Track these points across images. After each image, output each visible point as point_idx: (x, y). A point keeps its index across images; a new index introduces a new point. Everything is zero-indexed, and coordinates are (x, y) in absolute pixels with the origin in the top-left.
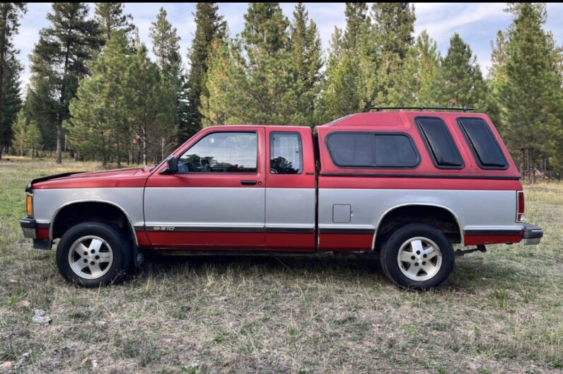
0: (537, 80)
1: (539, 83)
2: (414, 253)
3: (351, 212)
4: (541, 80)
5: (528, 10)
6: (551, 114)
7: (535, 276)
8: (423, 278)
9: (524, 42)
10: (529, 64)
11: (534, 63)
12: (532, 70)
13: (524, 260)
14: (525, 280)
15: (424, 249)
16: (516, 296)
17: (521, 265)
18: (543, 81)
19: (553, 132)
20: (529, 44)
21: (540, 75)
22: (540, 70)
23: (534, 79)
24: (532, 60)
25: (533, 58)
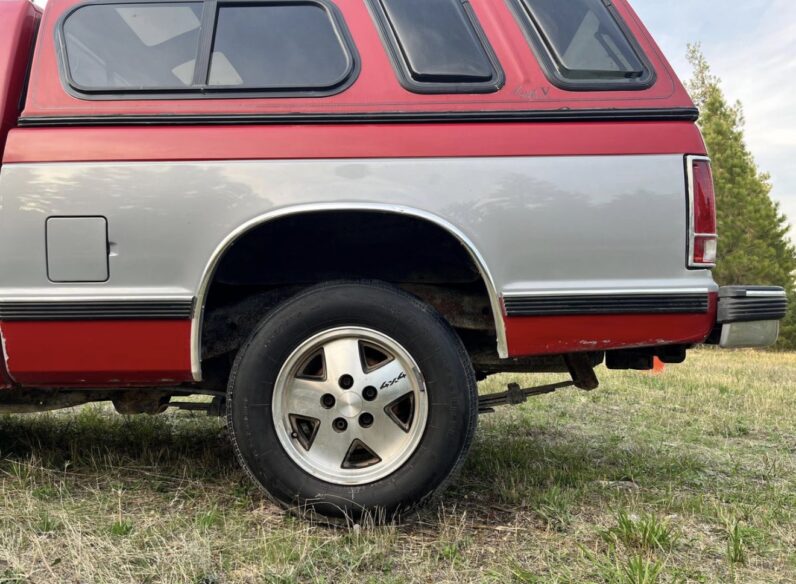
0: (736, 190)
1: (738, 193)
2: (331, 384)
3: (108, 245)
4: (741, 190)
5: (717, 104)
6: (761, 241)
7: (758, 477)
8: (366, 475)
9: (713, 135)
10: (721, 167)
11: (729, 166)
12: (727, 175)
13: (727, 443)
14: (729, 485)
15: (365, 370)
16: (702, 536)
17: (718, 453)
18: (744, 191)
19: (763, 268)
20: (720, 137)
21: (739, 183)
22: (739, 175)
23: (730, 189)
24: (726, 161)
25: (728, 157)
